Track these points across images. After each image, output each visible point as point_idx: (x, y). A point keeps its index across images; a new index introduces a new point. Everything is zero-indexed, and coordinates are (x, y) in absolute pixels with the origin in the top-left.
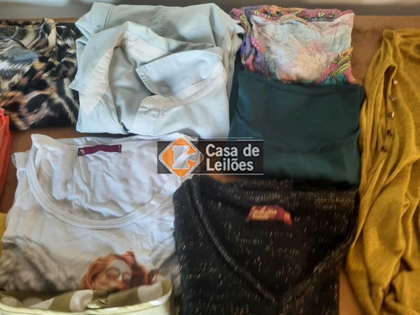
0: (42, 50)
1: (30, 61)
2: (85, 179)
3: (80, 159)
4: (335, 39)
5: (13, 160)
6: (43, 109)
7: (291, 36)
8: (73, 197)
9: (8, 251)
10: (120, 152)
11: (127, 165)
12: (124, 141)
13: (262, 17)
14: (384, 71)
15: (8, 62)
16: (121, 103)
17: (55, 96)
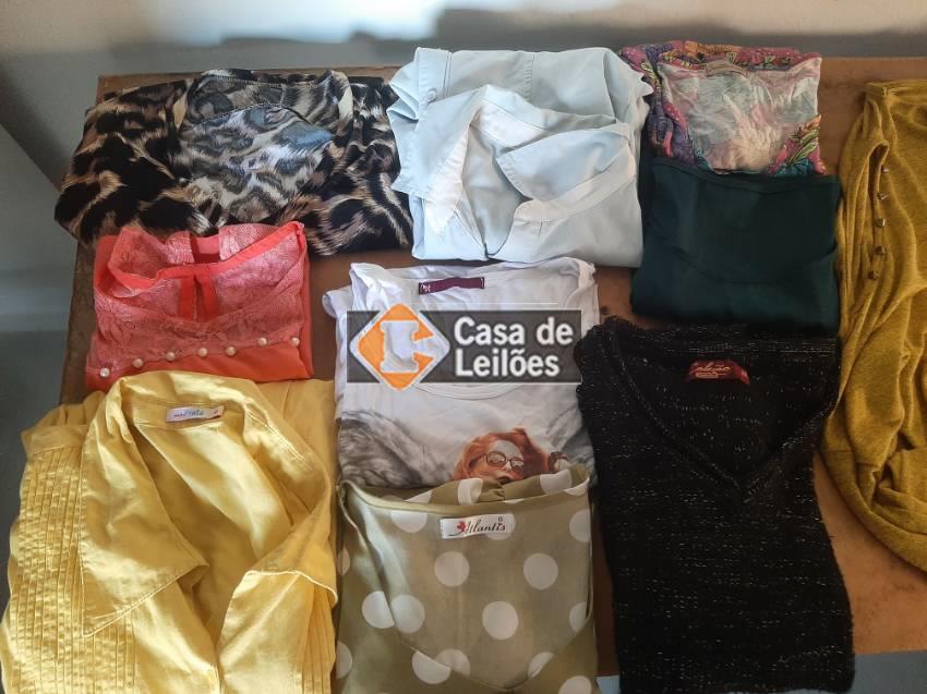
0: (331, 126)
1: (318, 145)
3: (424, 299)
4: (793, 101)
5: (324, 302)
6: (356, 224)
7: (726, 97)
9: (350, 431)
10: (483, 288)
12: (487, 271)
13: (678, 64)
14: (870, 154)
15: (290, 146)
16: (483, 213)
17: (371, 202)
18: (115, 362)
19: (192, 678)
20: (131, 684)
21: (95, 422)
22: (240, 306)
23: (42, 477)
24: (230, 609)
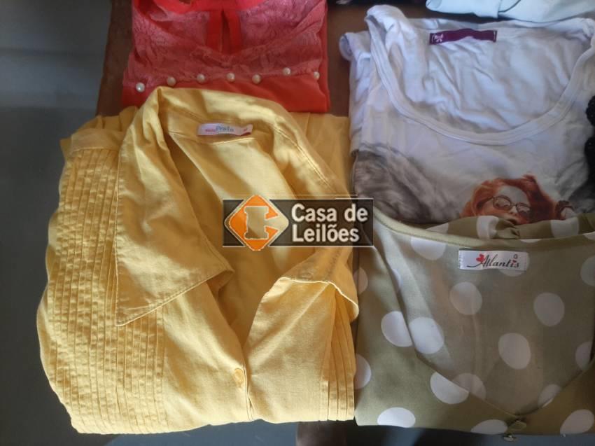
2: (449, 76)
3: (434, 48)
8: (437, 99)
9: (367, 163)
10: (495, 41)
11: (505, 60)
12: (500, 26)
18: (150, 79)
19: (220, 375)
20: (160, 375)
21: (132, 128)
22: (263, 42)
23: (81, 173)
24: (258, 313)
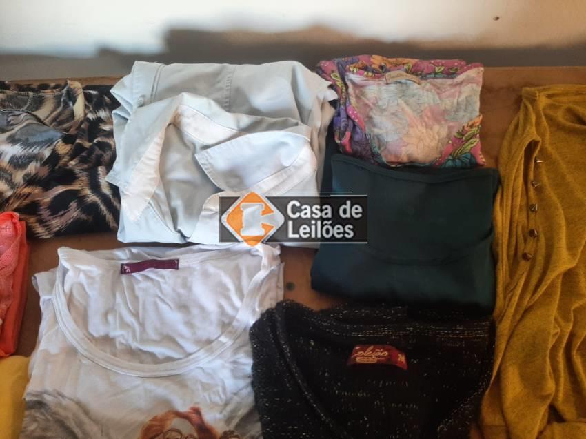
0: (65, 126)
1: (50, 142)
2: (131, 308)
3: (124, 278)
4: (458, 104)
5: (34, 283)
6: (71, 211)
7: (400, 101)
8: (117, 333)
9: (33, 412)
10: (177, 269)
11: (186, 286)
12: (182, 254)
13: (361, 74)
14: (524, 148)
15: (21, 145)
16: (178, 203)
17: (87, 192)
